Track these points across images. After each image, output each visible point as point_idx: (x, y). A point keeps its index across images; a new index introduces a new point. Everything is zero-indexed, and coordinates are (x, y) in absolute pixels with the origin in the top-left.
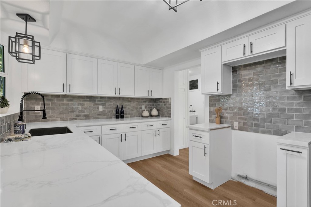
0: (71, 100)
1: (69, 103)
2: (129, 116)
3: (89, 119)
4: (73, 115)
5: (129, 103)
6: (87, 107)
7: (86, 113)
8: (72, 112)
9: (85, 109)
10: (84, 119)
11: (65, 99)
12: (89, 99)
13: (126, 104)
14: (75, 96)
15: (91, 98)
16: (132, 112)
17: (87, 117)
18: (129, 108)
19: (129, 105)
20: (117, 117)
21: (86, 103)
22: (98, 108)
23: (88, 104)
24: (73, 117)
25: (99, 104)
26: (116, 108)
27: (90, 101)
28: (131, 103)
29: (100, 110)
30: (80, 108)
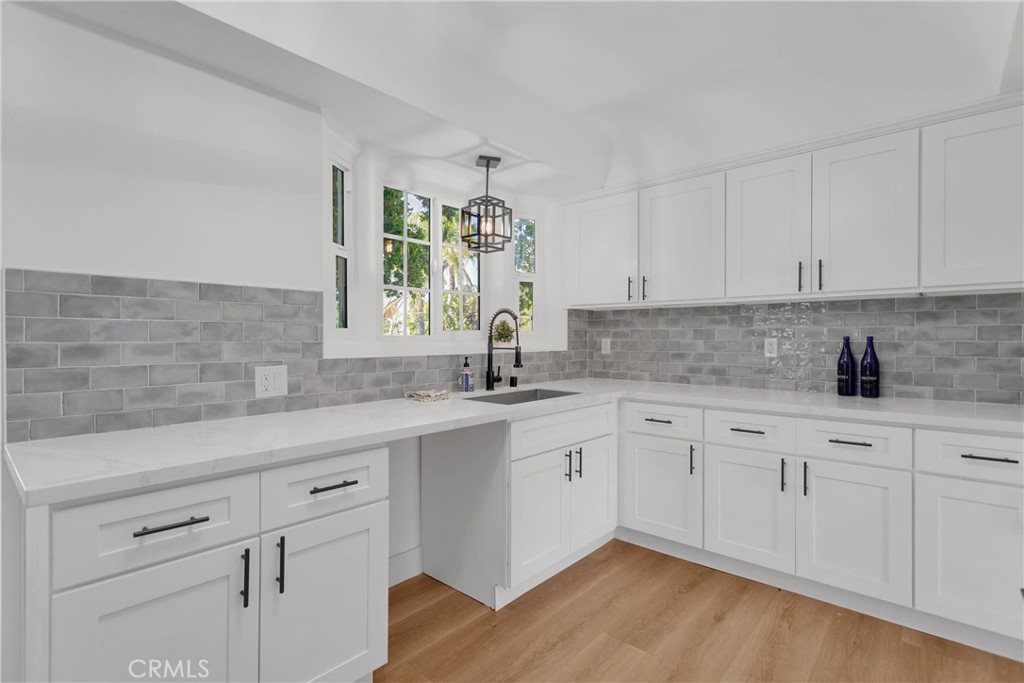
0: (675, 322)
1: (671, 329)
2: (928, 390)
3: (727, 382)
4: (680, 367)
5: (927, 326)
6: (721, 342)
7: (716, 363)
8: (680, 356)
9: (716, 348)
10: (711, 384)
11: (661, 320)
12: (726, 317)
13: (903, 329)
14: (686, 308)
15: (736, 313)
16: (950, 371)
17: (721, 376)
18: (920, 351)
19: (924, 335)
20: (846, 389)
21: (718, 329)
22: (761, 347)
23: (723, 332)
24: (680, 372)
25: (763, 334)
26: (839, 351)
27: (733, 321)
28: (941, 324)
29: (767, 355)
30: (701, 346)
